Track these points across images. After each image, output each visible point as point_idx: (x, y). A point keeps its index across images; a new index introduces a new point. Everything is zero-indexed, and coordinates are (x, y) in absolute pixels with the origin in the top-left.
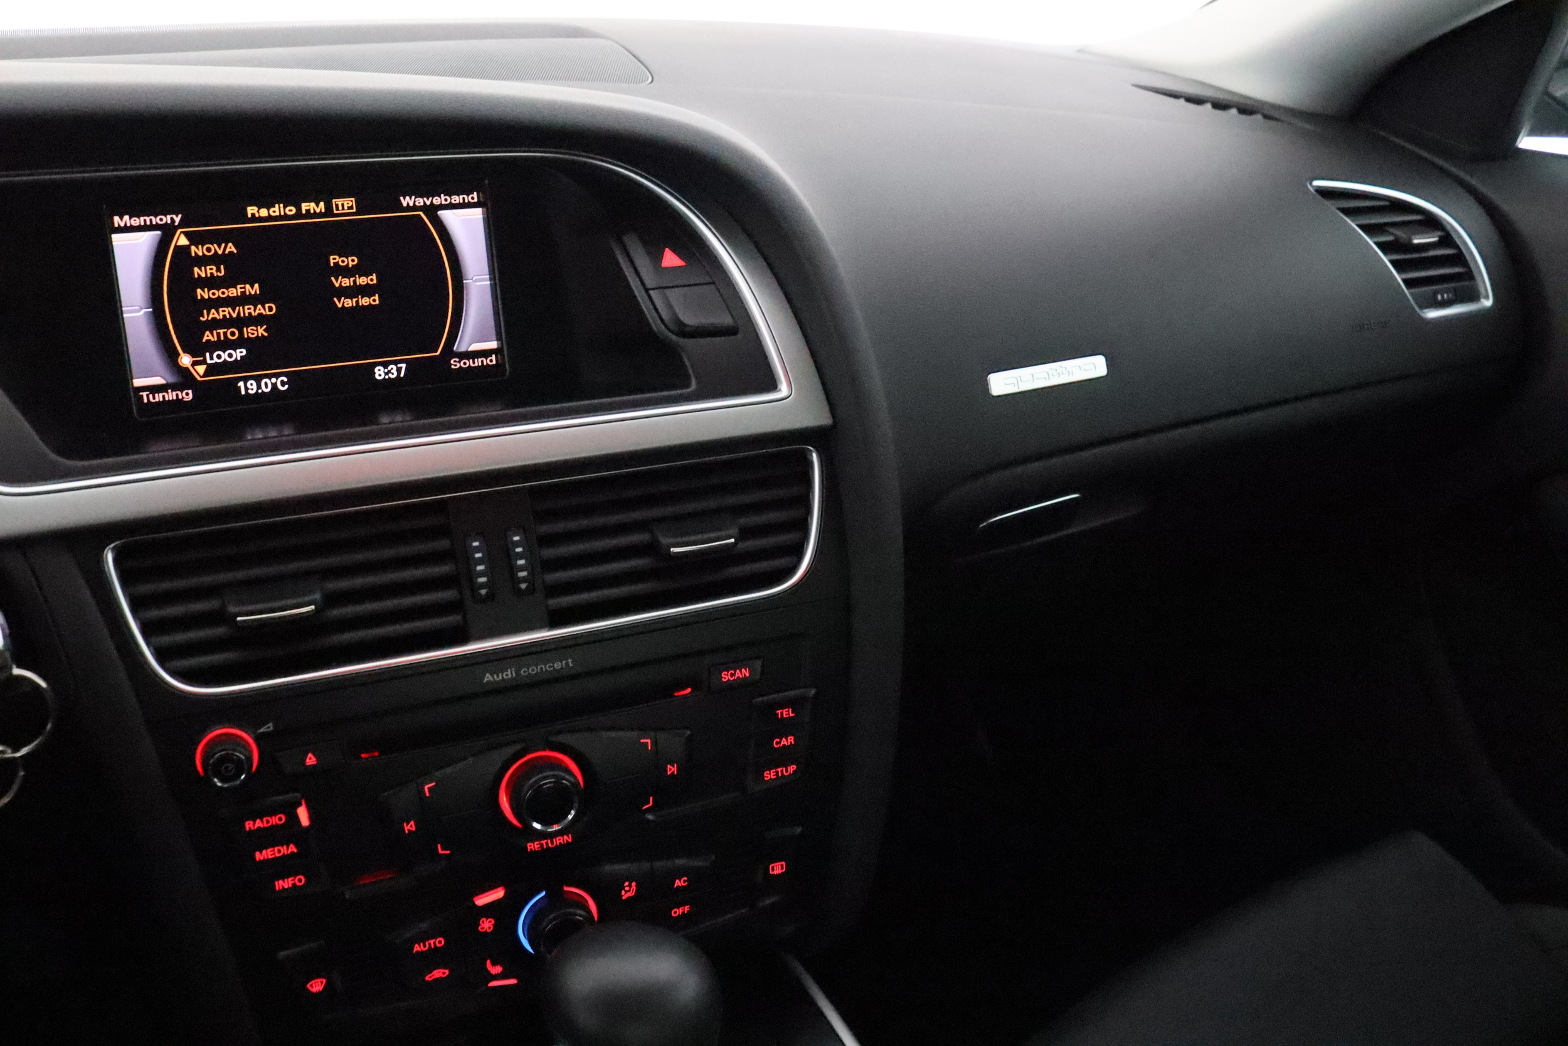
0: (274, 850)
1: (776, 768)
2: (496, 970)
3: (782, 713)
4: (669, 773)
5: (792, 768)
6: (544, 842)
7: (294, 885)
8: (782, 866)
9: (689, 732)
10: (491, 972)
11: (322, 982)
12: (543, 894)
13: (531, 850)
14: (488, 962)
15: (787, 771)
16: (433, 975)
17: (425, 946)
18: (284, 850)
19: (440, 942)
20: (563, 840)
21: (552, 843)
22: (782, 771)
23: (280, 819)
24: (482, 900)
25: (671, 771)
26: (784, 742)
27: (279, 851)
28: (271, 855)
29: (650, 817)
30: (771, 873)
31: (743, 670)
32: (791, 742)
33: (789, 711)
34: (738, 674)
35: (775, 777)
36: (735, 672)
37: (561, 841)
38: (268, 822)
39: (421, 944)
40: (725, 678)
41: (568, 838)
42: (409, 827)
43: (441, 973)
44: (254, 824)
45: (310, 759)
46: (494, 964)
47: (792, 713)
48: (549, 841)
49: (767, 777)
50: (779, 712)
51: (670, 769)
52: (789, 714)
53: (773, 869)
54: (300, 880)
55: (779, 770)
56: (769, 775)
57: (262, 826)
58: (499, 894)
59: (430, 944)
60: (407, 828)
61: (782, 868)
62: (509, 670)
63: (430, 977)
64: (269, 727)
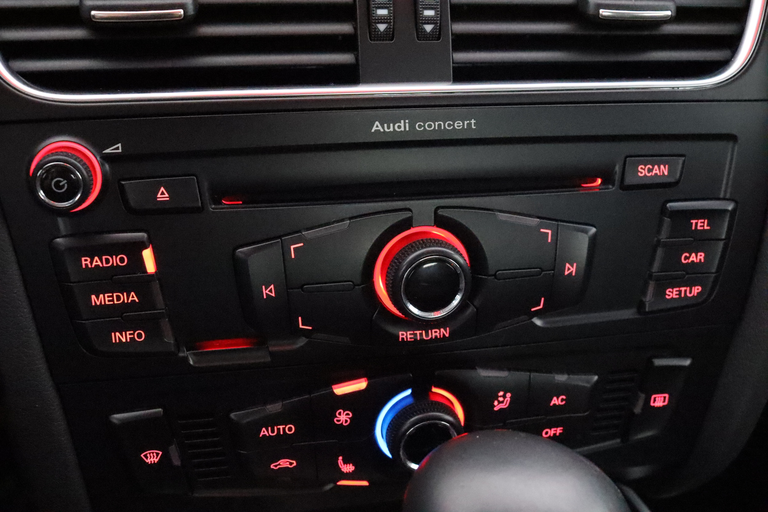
0: (112, 296)
1: (680, 287)
2: (348, 468)
3: (696, 224)
4: (567, 273)
5: (697, 290)
6: (418, 332)
7: (132, 339)
8: (665, 398)
9: (593, 230)
10: (343, 470)
11: (157, 454)
12: (409, 392)
13: (403, 339)
14: (341, 458)
15: (690, 293)
16: (279, 464)
17: (273, 431)
18: (124, 298)
19: (290, 429)
20: (440, 333)
21: (427, 335)
22: (686, 291)
23: (122, 260)
24: (341, 390)
25: (570, 271)
26: (693, 258)
27: (118, 298)
28: (109, 301)
29: (538, 322)
30: (652, 404)
31: (662, 167)
32: (700, 260)
33: (704, 223)
34: (656, 170)
35: (677, 296)
36: (653, 167)
37: (437, 334)
38: (107, 261)
39: (270, 428)
40: (642, 173)
41: (444, 332)
42: (269, 291)
43: (288, 463)
44: (91, 263)
45: (163, 193)
46: (346, 462)
47: (707, 226)
48: (424, 332)
49: (669, 295)
50: (694, 222)
51: (569, 269)
52: (703, 226)
53: (655, 400)
54: (139, 336)
55: (683, 289)
56: (672, 293)
57: (101, 265)
58: (361, 385)
59: (279, 430)
60: (265, 292)
61: (664, 401)
62: (402, 121)
63: (276, 466)
64: (117, 149)
